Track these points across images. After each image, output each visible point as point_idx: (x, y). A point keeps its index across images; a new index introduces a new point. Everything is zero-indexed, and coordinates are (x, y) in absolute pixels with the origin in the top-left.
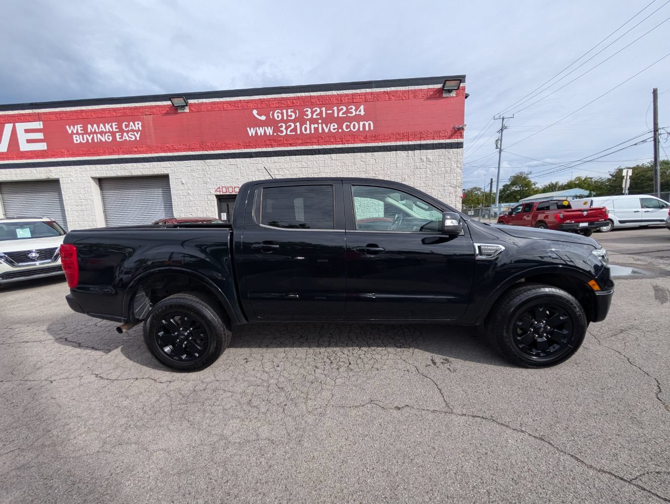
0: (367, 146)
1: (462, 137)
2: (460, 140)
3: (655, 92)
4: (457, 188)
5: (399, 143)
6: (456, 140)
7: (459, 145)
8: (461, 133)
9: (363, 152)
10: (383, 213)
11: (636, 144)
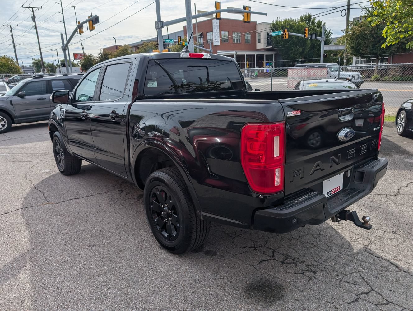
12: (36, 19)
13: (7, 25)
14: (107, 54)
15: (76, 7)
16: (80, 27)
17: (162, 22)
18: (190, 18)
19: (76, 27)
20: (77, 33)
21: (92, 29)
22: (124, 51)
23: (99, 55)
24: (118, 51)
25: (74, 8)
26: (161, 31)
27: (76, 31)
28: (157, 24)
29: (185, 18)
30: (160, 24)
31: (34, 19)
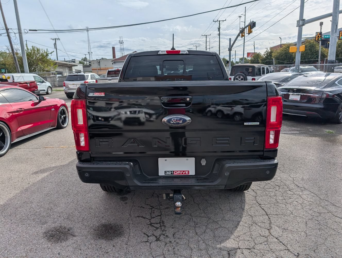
12: (220, 29)
13: (204, 35)
14: (272, 51)
15: (241, 17)
16: (242, 31)
17: (304, 20)
18: (336, 13)
19: (239, 32)
20: (239, 36)
21: (250, 32)
22: (286, 49)
23: (265, 53)
24: (281, 48)
25: (240, 18)
26: (302, 29)
27: (239, 35)
28: (298, 23)
29: (332, 13)
30: (302, 23)
31: (219, 29)
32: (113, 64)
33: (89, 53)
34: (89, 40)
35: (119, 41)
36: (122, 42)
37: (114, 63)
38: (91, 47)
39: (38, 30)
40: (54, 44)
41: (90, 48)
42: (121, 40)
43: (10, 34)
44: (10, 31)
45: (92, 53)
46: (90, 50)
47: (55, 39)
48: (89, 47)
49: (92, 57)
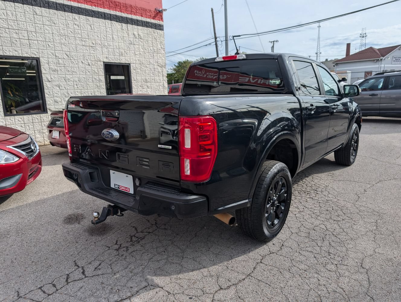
0: (80, 6)
1: (161, 19)
2: (160, 22)
3: (212, 10)
4: (163, 68)
5: (113, 12)
6: (158, 21)
7: (160, 27)
8: (161, 16)
9: (75, 13)
10: (105, 90)
11: (206, 45)
32: (334, 66)
33: (317, 53)
34: (319, 38)
35: (361, 34)
36: (365, 35)
37: (336, 65)
38: (320, 47)
39: (241, 35)
40: (272, 47)
41: (318, 48)
42: (364, 32)
43: (217, 42)
44: (218, 39)
45: (321, 53)
46: (318, 50)
47: (274, 42)
48: (318, 46)
49: (320, 59)
